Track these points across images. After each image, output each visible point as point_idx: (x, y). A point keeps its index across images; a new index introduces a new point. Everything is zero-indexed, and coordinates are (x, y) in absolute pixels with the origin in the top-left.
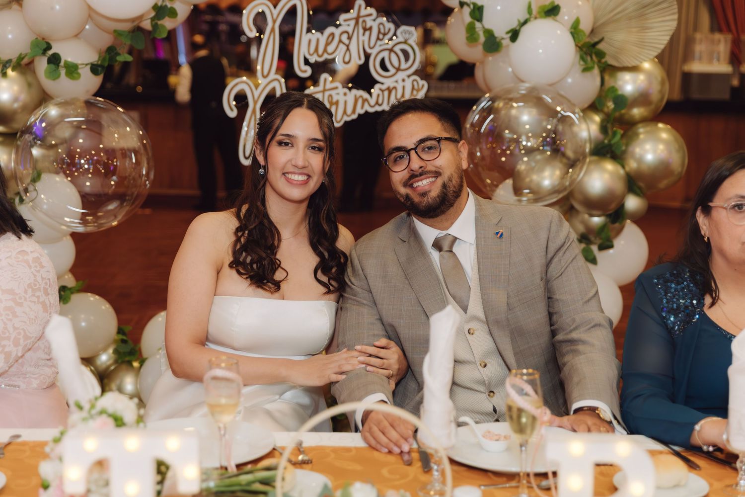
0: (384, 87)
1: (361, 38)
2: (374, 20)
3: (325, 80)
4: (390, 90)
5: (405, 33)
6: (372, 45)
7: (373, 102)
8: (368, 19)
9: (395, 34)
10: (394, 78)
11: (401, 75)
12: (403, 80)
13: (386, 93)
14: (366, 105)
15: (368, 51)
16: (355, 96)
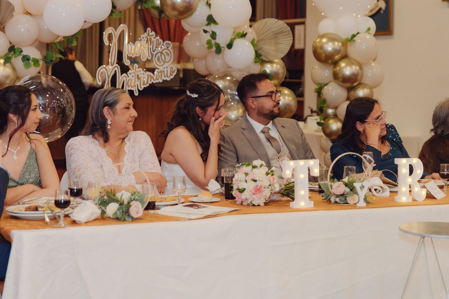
0: (159, 71)
1: (150, 46)
2: (155, 38)
3: (136, 66)
4: (161, 72)
5: (167, 44)
6: (154, 50)
7: (155, 78)
8: (152, 37)
9: (163, 45)
10: (163, 67)
11: (166, 65)
12: (167, 67)
13: (160, 73)
14: (152, 79)
15: (153, 53)
16: (148, 75)
